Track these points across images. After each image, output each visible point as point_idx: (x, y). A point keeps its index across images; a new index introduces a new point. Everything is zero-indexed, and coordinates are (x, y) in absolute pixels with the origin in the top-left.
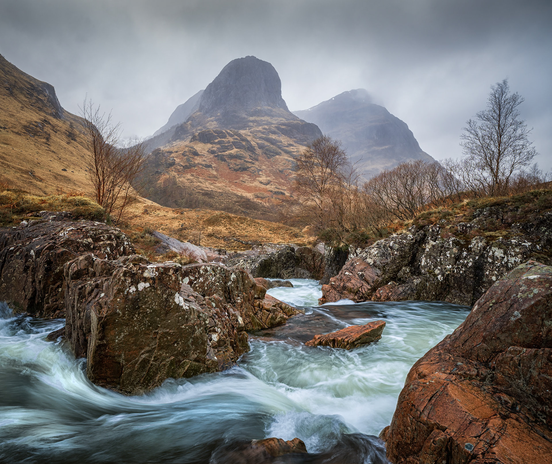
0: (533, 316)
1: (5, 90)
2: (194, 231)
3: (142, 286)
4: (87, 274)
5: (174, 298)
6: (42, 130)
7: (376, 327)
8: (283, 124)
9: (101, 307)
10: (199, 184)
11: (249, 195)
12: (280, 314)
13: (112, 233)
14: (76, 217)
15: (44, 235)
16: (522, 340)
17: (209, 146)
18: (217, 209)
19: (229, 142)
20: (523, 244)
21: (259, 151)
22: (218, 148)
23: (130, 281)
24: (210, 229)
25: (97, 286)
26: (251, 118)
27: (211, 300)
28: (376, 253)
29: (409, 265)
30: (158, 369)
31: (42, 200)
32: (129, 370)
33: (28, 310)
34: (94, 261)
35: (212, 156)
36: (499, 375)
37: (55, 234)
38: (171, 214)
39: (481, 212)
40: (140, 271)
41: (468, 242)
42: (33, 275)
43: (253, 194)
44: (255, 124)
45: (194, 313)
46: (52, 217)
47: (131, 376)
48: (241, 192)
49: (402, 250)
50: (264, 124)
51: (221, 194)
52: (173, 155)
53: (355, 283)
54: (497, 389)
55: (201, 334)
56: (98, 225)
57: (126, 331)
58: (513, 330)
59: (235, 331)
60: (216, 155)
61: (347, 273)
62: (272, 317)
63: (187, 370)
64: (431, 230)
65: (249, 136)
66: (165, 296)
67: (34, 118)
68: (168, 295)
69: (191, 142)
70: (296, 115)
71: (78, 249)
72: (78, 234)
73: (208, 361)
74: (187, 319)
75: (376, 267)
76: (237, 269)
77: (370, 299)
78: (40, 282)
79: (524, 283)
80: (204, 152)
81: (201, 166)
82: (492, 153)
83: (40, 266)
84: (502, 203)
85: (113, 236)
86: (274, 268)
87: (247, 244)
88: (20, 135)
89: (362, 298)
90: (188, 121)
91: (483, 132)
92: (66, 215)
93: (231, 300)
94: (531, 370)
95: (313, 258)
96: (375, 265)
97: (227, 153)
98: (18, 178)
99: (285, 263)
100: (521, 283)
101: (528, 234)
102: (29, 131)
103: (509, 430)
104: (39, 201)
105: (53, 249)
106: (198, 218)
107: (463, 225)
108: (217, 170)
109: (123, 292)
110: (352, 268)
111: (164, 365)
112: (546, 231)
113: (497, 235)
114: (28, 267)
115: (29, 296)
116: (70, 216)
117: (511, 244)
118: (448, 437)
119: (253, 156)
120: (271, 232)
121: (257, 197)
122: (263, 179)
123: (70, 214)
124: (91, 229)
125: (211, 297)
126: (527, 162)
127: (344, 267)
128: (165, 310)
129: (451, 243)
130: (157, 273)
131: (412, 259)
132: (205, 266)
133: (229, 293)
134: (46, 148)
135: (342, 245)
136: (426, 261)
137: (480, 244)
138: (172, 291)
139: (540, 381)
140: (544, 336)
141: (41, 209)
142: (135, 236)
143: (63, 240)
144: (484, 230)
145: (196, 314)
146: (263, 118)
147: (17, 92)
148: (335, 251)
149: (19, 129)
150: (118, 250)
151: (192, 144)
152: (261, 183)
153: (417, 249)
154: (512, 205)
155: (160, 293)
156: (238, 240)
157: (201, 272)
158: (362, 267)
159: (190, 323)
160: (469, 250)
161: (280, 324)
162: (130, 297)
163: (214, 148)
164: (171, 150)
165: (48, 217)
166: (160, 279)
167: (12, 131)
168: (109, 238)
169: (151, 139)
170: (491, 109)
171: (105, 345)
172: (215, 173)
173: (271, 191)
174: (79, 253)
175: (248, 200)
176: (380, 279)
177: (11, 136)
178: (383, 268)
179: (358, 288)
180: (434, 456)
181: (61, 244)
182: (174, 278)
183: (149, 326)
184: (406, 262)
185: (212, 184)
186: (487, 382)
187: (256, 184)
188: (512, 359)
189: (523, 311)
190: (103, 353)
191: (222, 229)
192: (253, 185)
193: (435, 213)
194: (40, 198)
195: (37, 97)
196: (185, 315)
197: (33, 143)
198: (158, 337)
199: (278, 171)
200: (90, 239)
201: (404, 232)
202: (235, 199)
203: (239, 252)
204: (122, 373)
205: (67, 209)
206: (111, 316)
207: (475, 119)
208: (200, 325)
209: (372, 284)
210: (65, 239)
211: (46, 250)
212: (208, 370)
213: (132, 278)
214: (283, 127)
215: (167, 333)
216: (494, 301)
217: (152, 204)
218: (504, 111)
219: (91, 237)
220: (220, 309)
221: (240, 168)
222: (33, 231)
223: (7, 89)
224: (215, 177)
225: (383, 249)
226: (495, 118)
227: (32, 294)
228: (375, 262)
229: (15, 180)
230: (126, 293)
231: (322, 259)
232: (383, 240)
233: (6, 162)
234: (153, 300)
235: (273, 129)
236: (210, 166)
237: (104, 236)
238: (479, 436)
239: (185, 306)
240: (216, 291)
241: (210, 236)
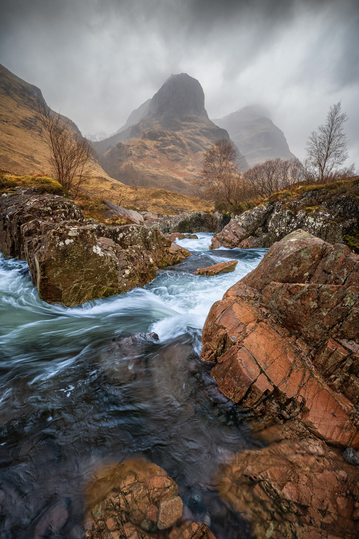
0: (287, 264)
1: (3, 90)
2: (143, 201)
3: (68, 242)
4: (36, 233)
5: (93, 249)
6: (36, 125)
7: (232, 264)
8: (205, 129)
9: (42, 256)
10: (148, 169)
11: (181, 178)
12: (180, 256)
13: (66, 204)
14: (42, 191)
15: (17, 204)
16: (279, 278)
17: (155, 142)
18: (159, 187)
19: (168, 140)
20: (325, 215)
21: (188, 148)
22: (161, 144)
23: (58, 238)
24: (154, 200)
25: (40, 241)
26: (184, 123)
27: (132, 248)
28: (244, 218)
29: (262, 227)
30: (86, 292)
31: (18, 179)
32: (66, 293)
33: (11, 255)
34: (40, 224)
35: (157, 150)
36: (264, 298)
37: (24, 204)
38: (129, 190)
39: (307, 194)
40: (66, 232)
41: (296, 213)
42: (10, 232)
43: (183, 177)
44: (186, 127)
45: (108, 258)
46: (24, 191)
47: (68, 297)
48: (176, 176)
49: (259, 218)
50: (192, 128)
51: (163, 177)
52: (130, 148)
53: (230, 237)
54: (262, 305)
55: (113, 271)
56: (57, 198)
57: (61, 270)
58: (276, 272)
59: (147, 267)
60: (159, 149)
61: (226, 231)
62: (174, 258)
63: (105, 292)
64: (277, 205)
65: (182, 136)
66: (85, 248)
67: (28, 115)
68: (88, 248)
69: (142, 139)
70: (213, 122)
71: (40, 215)
72: (41, 204)
73: (120, 286)
74: (103, 262)
75: (243, 227)
76: (153, 228)
77: (238, 247)
78: (15, 237)
79: (287, 244)
80: (151, 146)
81: (149, 157)
82: (322, 155)
83: (14, 226)
84: (319, 189)
85: (66, 206)
86: (187, 227)
87: (177, 210)
88: (19, 127)
89: (233, 246)
90: (140, 123)
91: (320, 140)
92: (34, 190)
93: (149, 247)
94: (279, 295)
95: (212, 221)
96: (242, 226)
97: (167, 148)
98: (22, 161)
99: (195, 224)
100: (286, 244)
101: (330, 209)
102: (25, 125)
103: (257, 329)
104: (15, 179)
105: (21, 214)
106: (146, 193)
107: (295, 203)
108: (160, 160)
109: (55, 245)
110: (229, 227)
111: (90, 290)
112: (340, 207)
113: (312, 209)
114: (6, 227)
115: (10, 246)
116: (37, 191)
117: (319, 215)
118: (225, 333)
119: (184, 151)
120: (192, 203)
121: (186, 180)
122: (190, 167)
123: (37, 189)
124: (50, 201)
125: (132, 247)
126: (342, 163)
127: (225, 227)
128: (86, 256)
129: (286, 213)
130: (78, 233)
131: (264, 223)
132: (132, 226)
133: (148, 243)
134: (40, 139)
135: (228, 213)
136: (271, 224)
137: (302, 215)
138: (91, 245)
139: (282, 302)
140: (292, 275)
141: (16, 185)
142: (91, 205)
143: (28, 208)
144: (306, 206)
145: (109, 259)
146: (191, 123)
147: (12, 92)
148: (223, 217)
149: (17, 123)
150: (70, 216)
151: (143, 141)
152: (189, 170)
153: (268, 217)
154: (324, 190)
155: (81, 246)
156: (171, 208)
157: (130, 230)
158: (235, 227)
159: (105, 265)
160: (296, 218)
161: (179, 262)
162: (60, 249)
163: (158, 144)
164: (129, 144)
165: (21, 191)
166: (81, 237)
167: (13, 125)
168: (64, 207)
169: (115, 135)
170: (328, 124)
171: (46, 279)
172: (159, 162)
173: (195, 176)
174: (41, 217)
175: (180, 181)
176: (245, 235)
177: (13, 128)
178: (247, 228)
179: (232, 240)
180: (218, 343)
181: (27, 211)
182: (91, 236)
183: (77, 267)
184: (260, 225)
185: (157, 170)
186: (258, 301)
187: (185, 170)
188: (271, 289)
189: (282, 261)
190: (46, 283)
191: (162, 201)
192: (184, 171)
193: (281, 194)
194: (16, 177)
195: (28, 97)
196: (101, 260)
197: (30, 135)
198: (84, 273)
199: (199, 162)
200: (50, 208)
201: (263, 205)
202: (172, 181)
203: (170, 216)
204: (62, 295)
205: (35, 186)
206: (48, 261)
207: (317, 130)
208: (112, 266)
209: (240, 238)
210: (30, 207)
211: (16, 215)
212: (120, 292)
213: (60, 236)
214: (204, 131)
215: (89, 271)
216: (271, 254)
217: (118, 183)
218: (335, 126)
219: (50, 206)
220: (138, 253)
221: (175, 159)
222: (9, 201)
223: (4, 89)
224: (159, 165)
225: (248, 216)
226: (329, 130)
227: (12, 245)
228: (243, 224)
229: (20, 163)
230: (57, 246)
231: (217, 221)
232: (249, 211)
233: (12, 149)
234: (77, 250)
235: (198, 132)
236: (155, 157)
237: (59, 206)
238: (241, 333)
239: (101, 254)
240: (139, 242)
241: (154, 205)
